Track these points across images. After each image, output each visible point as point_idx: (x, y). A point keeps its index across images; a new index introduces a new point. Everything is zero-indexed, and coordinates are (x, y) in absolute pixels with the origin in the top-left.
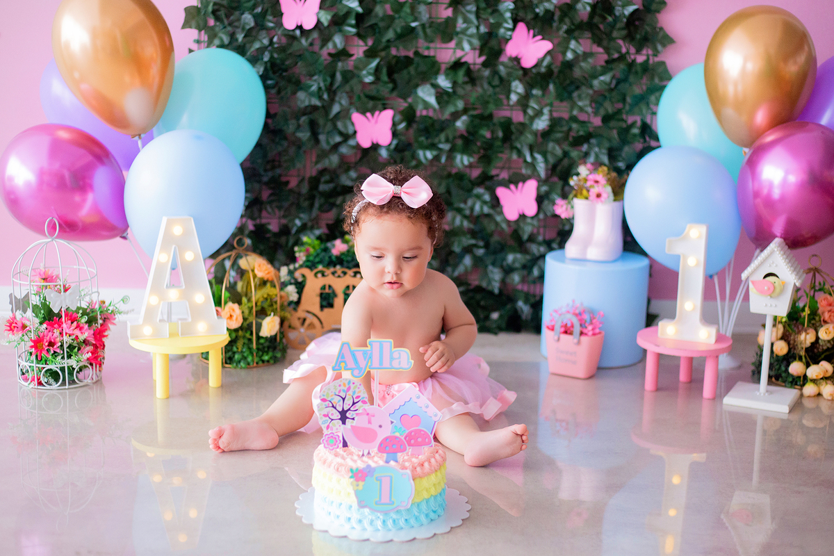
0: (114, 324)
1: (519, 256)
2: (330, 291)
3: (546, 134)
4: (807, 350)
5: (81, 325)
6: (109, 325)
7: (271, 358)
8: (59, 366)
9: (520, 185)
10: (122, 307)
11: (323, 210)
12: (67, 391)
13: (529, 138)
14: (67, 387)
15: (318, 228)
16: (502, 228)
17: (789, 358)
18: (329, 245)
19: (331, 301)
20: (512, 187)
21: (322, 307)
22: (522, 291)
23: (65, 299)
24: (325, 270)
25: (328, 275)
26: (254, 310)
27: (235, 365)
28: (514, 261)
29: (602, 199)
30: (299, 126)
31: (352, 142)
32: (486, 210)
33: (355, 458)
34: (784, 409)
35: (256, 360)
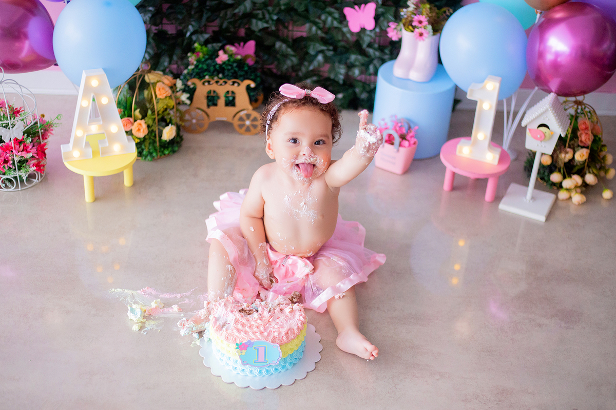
0: (51, 133)
1: (359, 57)
2: (215, 94)
4: (565, 164)
5: (27, 145)
6: (49, 134)
7: (170, 151)
8: (13, 176)
9: (363, 6)
10: (56, 121)
11: (209, 20)
12: (20, 192)
14: (20, 189)
15: (206, 33)
16: (347, 38)
17: (552, 168)
19: (215, 102)
20: (356, 7)
21: (208, 106)
22: (360, 81)
23: (13, 132)
24: (210, 80)
25: (212, 84)
26: (156, 120)
27: (144, 158)
28: (356, 60)
29: (424, 38)
32: (336, 24)
33: (240, 327)
34: (542, 218)
35: (159, 154)
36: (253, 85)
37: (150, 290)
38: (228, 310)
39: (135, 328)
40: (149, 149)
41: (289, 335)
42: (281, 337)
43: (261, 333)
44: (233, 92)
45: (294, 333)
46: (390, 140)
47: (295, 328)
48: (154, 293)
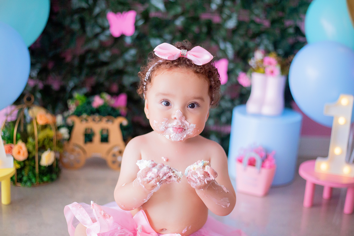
2: (91, 132)
3: (234, 31)
11: (88, 76)
13: (223, 33)
18: (91, 99)
19: (91, 139)
21: (85, 142)
24: (87, 117)
25: (90, 121)
26: (37, 147)
27: (23, 184)
29: (274, 74)
30: (72, 22)
31: (107, 33)
35: (38, 181)
36: (125, 122)
40: (28, 176)
44: (108, 131)
46: (252, 163)
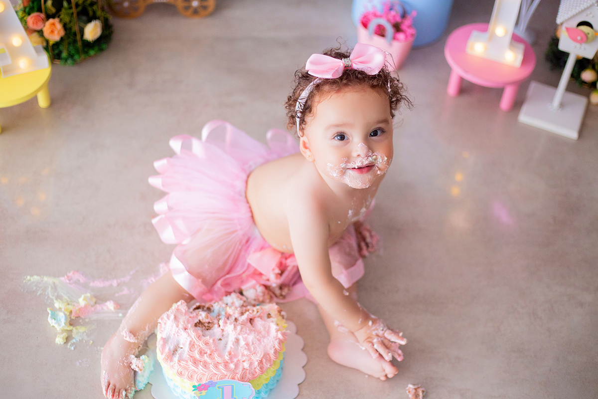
7: (97, 51)
26: (75, 15)
27: (62, 62)
33: (197, 355)
34: (573, 135)
35: (83, 56)
37: (77, 276)
38: (180, 326)
39: (59, 340)
40: (69, 51)
41: (264, 364)
42: (253, 368)
43: (226, 365)
45: (270, 360)
46: (380, 32)
47: (272, 352)
48: (82, 280)
